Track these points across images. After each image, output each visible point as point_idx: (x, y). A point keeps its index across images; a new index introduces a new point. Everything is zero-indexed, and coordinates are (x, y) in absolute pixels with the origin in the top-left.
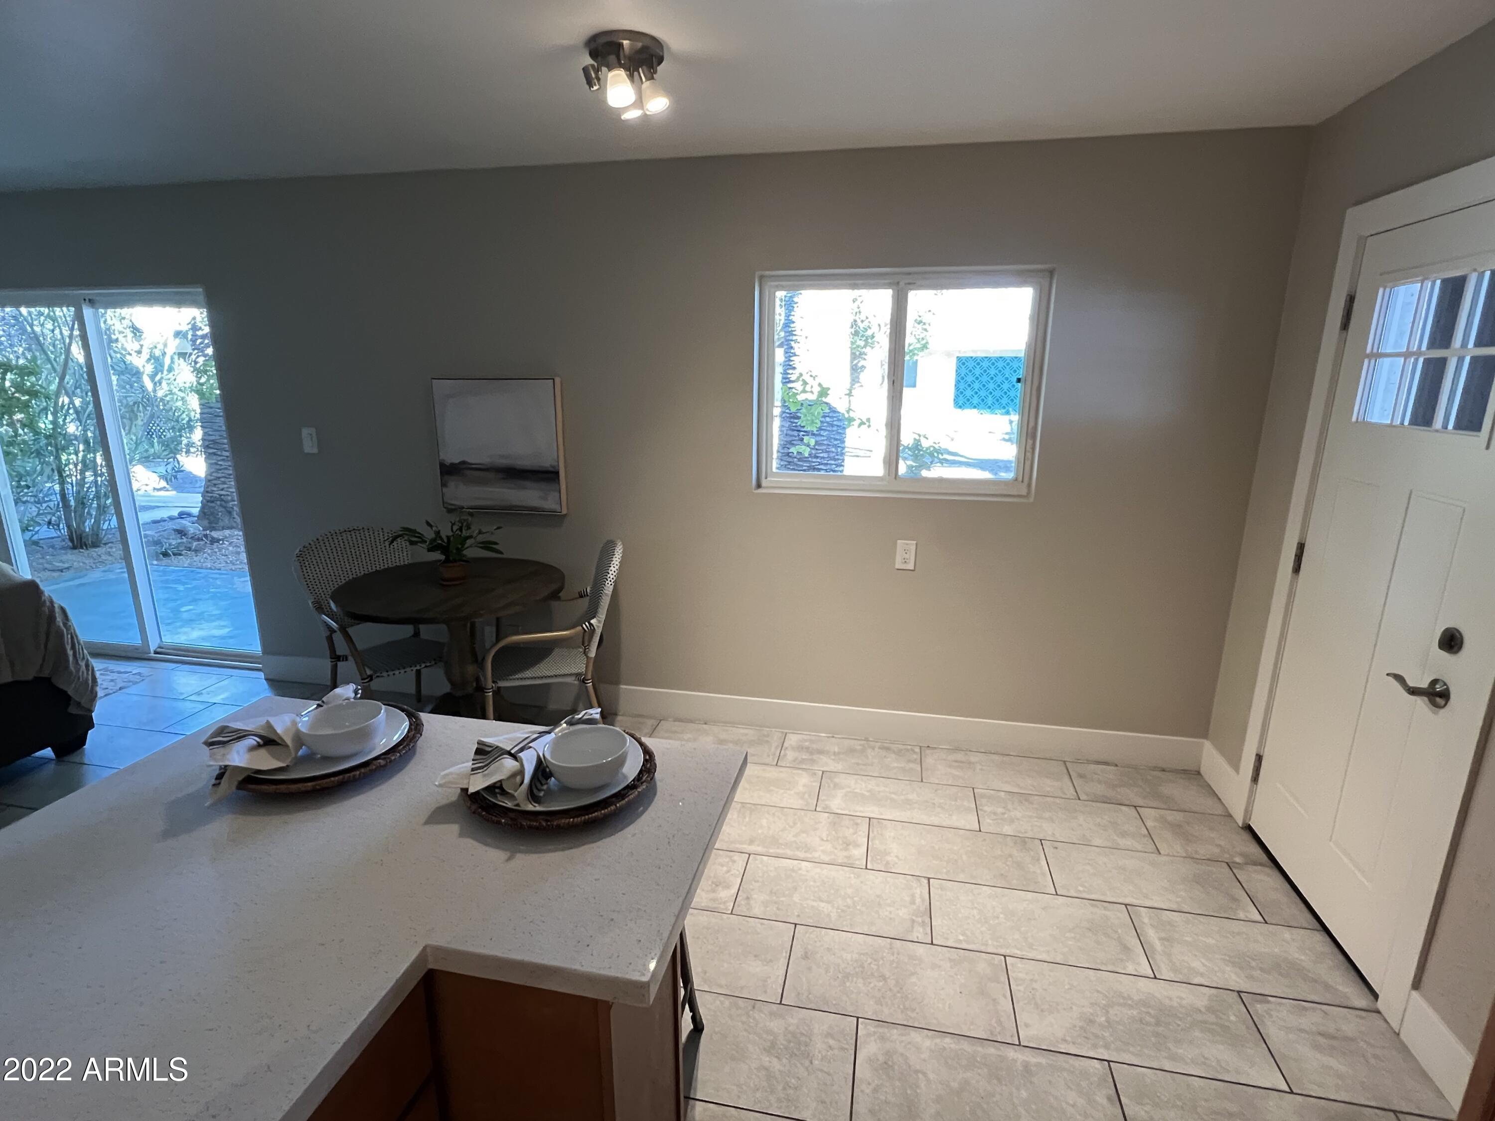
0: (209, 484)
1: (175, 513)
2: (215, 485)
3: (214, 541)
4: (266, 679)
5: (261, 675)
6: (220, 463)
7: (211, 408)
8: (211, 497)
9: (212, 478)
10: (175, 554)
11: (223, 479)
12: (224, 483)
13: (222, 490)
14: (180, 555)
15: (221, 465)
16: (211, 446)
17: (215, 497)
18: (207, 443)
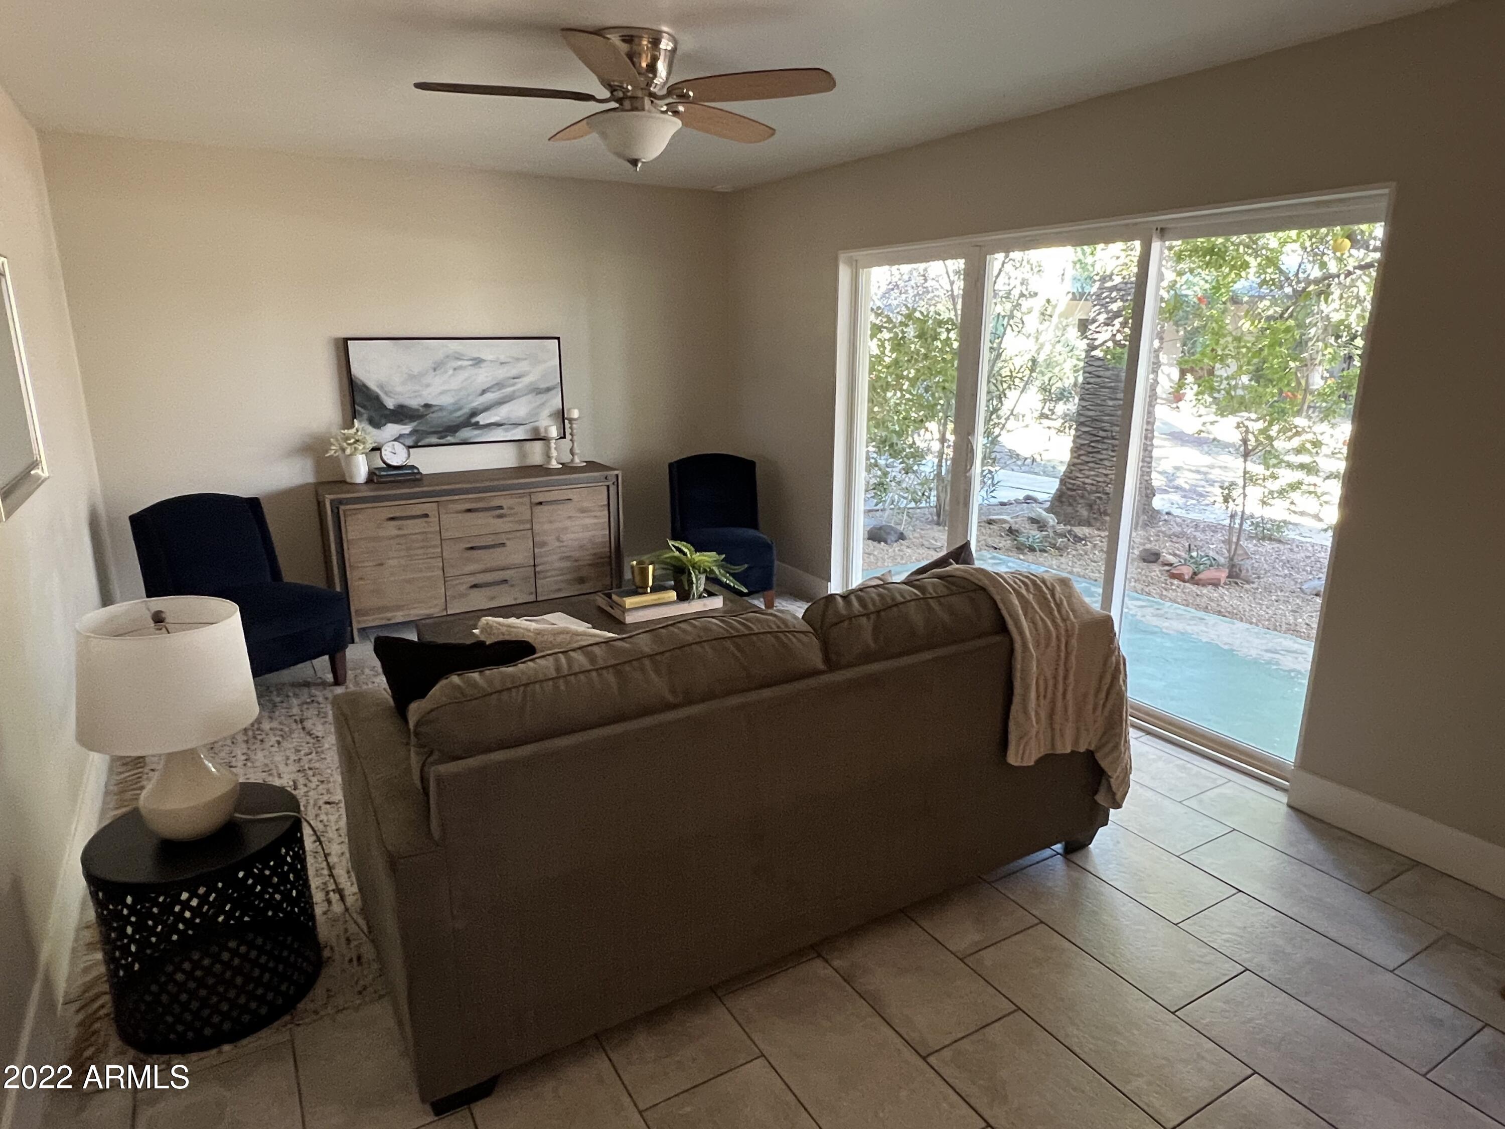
0: (1073, 468)
1: (1021, 495)
2: (1081, 470)
3: (1078, 539)
4: (1290, 806)
5: (1284, 799)
6: (1092, 444)
7: (1099, 377)
8: (1074, 484)
9: (1079, 461)
10: (1040, 551)
11: (1091, 465)
12: (1091, 469)
13: (1087, 477)
14: (1045, 551)
15: (1093, 447)
16: (1087, 423)
17: (1078, 486)
18: (1082, 419)
